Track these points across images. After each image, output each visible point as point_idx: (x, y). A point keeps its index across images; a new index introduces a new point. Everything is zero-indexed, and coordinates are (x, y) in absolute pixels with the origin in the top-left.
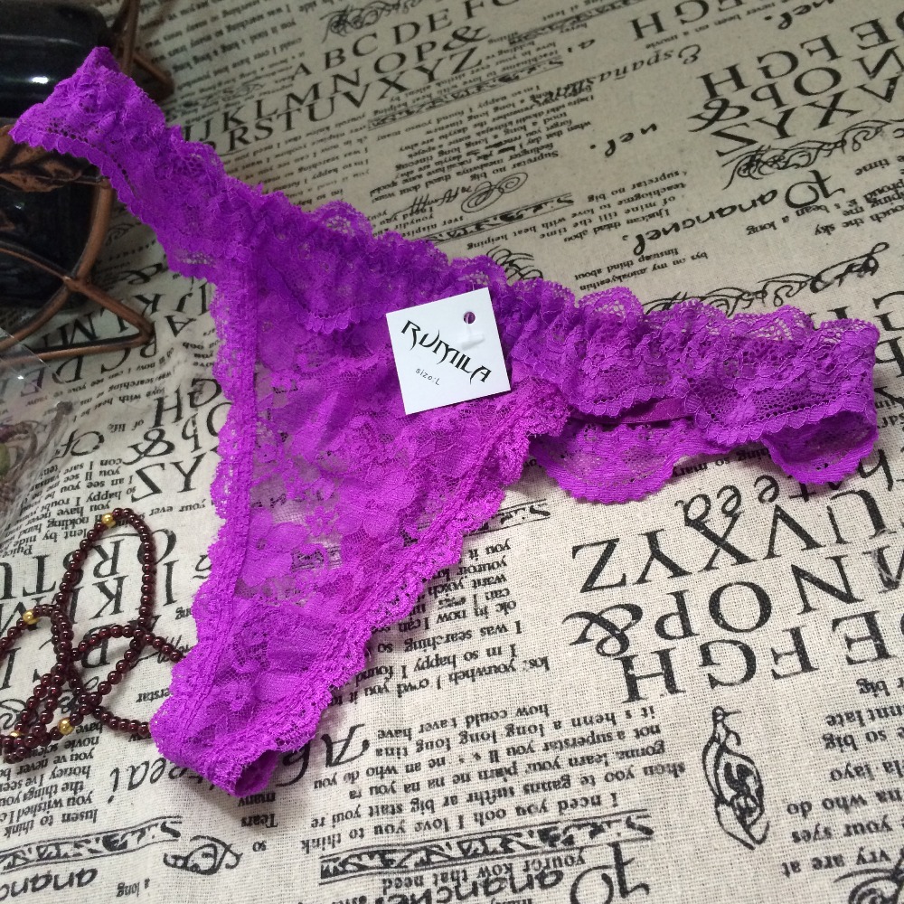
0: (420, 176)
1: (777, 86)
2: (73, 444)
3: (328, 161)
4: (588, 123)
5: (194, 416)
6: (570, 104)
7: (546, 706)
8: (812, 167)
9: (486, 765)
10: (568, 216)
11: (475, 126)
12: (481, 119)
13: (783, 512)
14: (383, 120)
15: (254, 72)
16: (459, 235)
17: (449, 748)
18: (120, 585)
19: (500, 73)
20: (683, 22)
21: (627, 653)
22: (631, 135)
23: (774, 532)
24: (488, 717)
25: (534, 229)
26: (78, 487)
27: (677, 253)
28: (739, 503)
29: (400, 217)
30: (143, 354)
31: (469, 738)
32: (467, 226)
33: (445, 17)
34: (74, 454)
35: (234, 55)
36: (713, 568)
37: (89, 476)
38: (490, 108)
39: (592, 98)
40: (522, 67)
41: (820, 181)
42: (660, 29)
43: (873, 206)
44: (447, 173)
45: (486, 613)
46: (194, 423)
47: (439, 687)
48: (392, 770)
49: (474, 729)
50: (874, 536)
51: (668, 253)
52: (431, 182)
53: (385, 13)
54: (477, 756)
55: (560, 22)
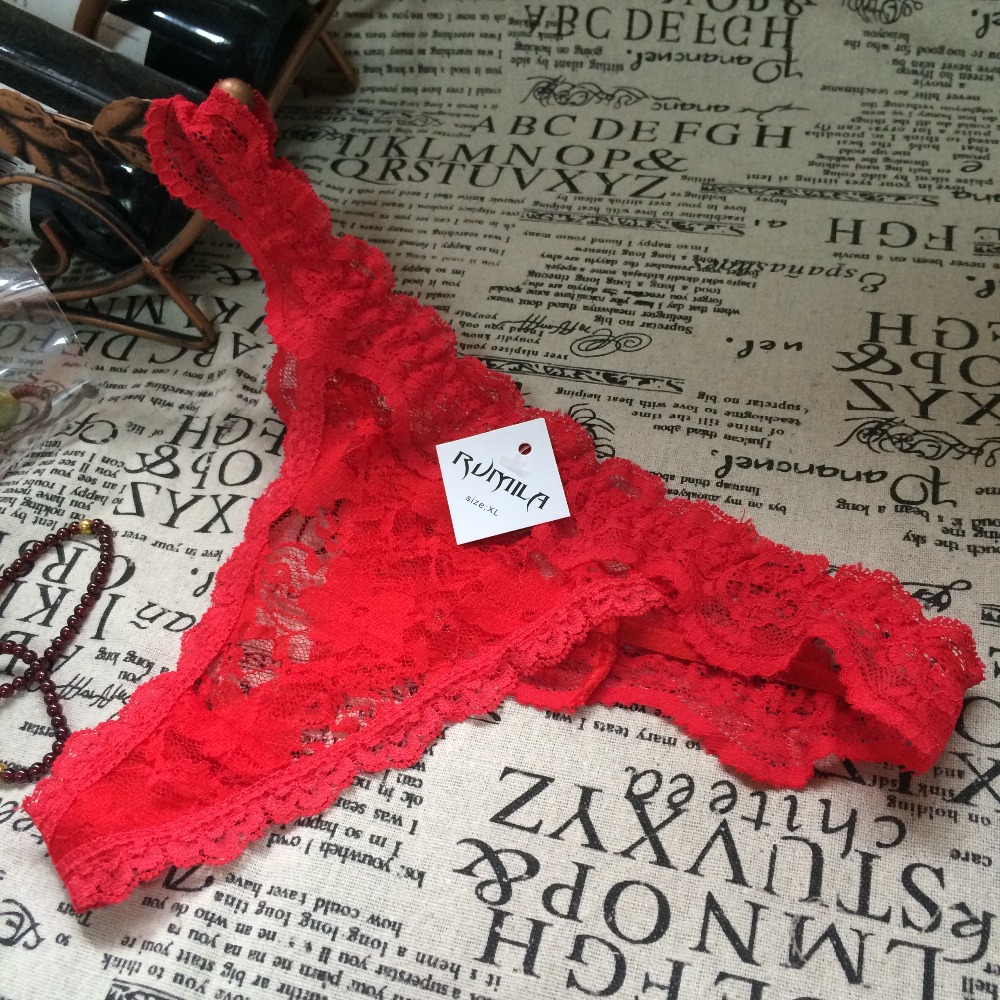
0: (547, 293)
1: (943, 358)
2: (87, 425)
3: (466, 234)
4: (737, 312)
5: (213, 453)
6: (729, 282)
7: (400, 924)
8: (936, 464)
9: (312, 960)
10: (670, 404)
11: (626, 263)
12: (635, 259)
13: (727, 830)
14: (540, 215)
15: (441, 105)
16: (555, 374)
17: (286, 924)
18: (61, 597)
19: (677, 217)
20: (883, 243)
21: (503, 908)
22: (772, 344)
23: (709, 846)
24: (339, 909)
25: (630, 402)
26: (69, 475)
27: (757, 494)
28: (688, 799)
29: (507, 327)
30: (196, 361)
31: (310, 923)
32: (568, 368)
33: (652, 131)
34: (81, 437)
35: (428, 80)
36: (630, 857)
37: (85, 467)
38: (649, 250)
39: (754, 286)
40: (702, 219)
41: (937, 483)
42: (856, 241)
43: (976, 535)
44: (574, 302)
45: (390, 795)
46: (209, 460)
47: (307, 852)
48: (222, 922)
49: (318, 916)
50: (806, 900)
51: (749, 489)
52: (554, 305)
53: (596, 99)
54: (309, 947)
55: (762, 187)
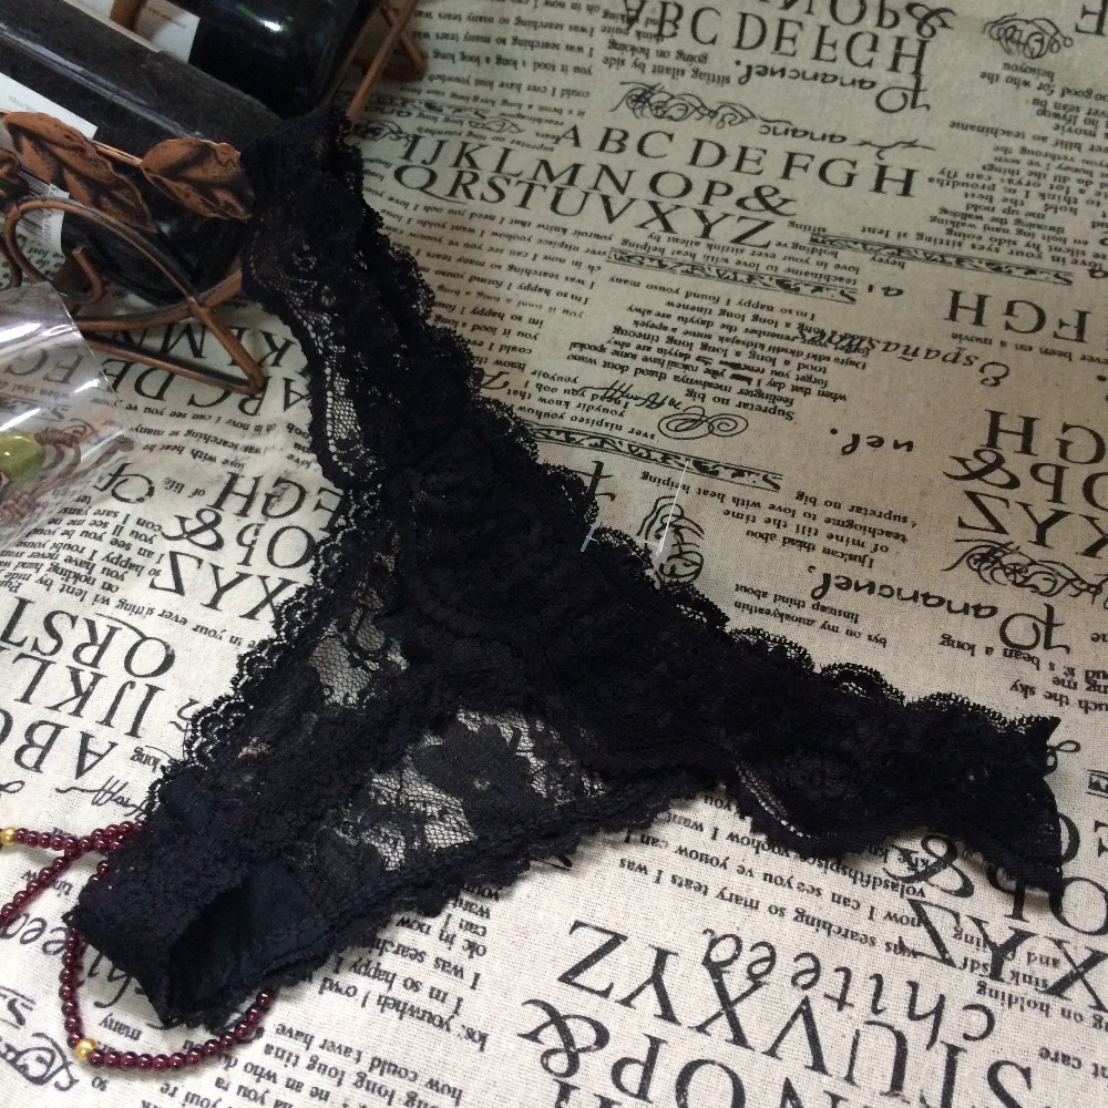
0: (634, 357)
1: (1066, 472)
2: (119, 479)
3: (545, 274)
4: (843, 398)
5: (261, 525)
6: (836, 360)
7: (461, 1091)
8: (1051, 601)
10: (765, 505)
11: (723, 326)
12: (733, 322)
13: (809, 1008)
14: (629, 257)
15: (520, 106)
16: (640, 455)
17: (339, 1083)
18: (94, 684)
19: (781, 273)
20: (1008, 326)
21: (570, 1081)
22: (880, 442)
23: (789, 1026)
24: (396, 1070)
25: (722, 497)
26: (100, 538)
27: (856, 622)
28: (768, 971)
29: (589, 393)
30: (241, 406)
31: (365, 1084)
32: (655, 450)
33: (758, 161)
34: (114, 494)
35: (508, 74)
36: (705, 1032)
37: (119, 530)
38: (749, 312)
39: (864, 367)
40: (809, 279)
41: (1050, 624)
42: (978, 321)
43: (1088, 689)
44: (664, 370)
45: (451, 943)
46: (257, 533)
47: (363, 1005)
48: (272, 1077)
49: (374, 1077)
50: (887, 1094)
51: (848, 615)
52: (642, 371)
53: (696, 115)
55: (879, 244)
